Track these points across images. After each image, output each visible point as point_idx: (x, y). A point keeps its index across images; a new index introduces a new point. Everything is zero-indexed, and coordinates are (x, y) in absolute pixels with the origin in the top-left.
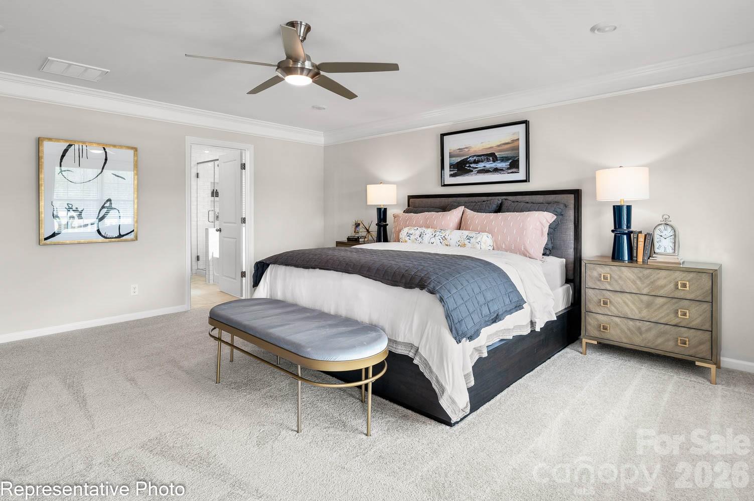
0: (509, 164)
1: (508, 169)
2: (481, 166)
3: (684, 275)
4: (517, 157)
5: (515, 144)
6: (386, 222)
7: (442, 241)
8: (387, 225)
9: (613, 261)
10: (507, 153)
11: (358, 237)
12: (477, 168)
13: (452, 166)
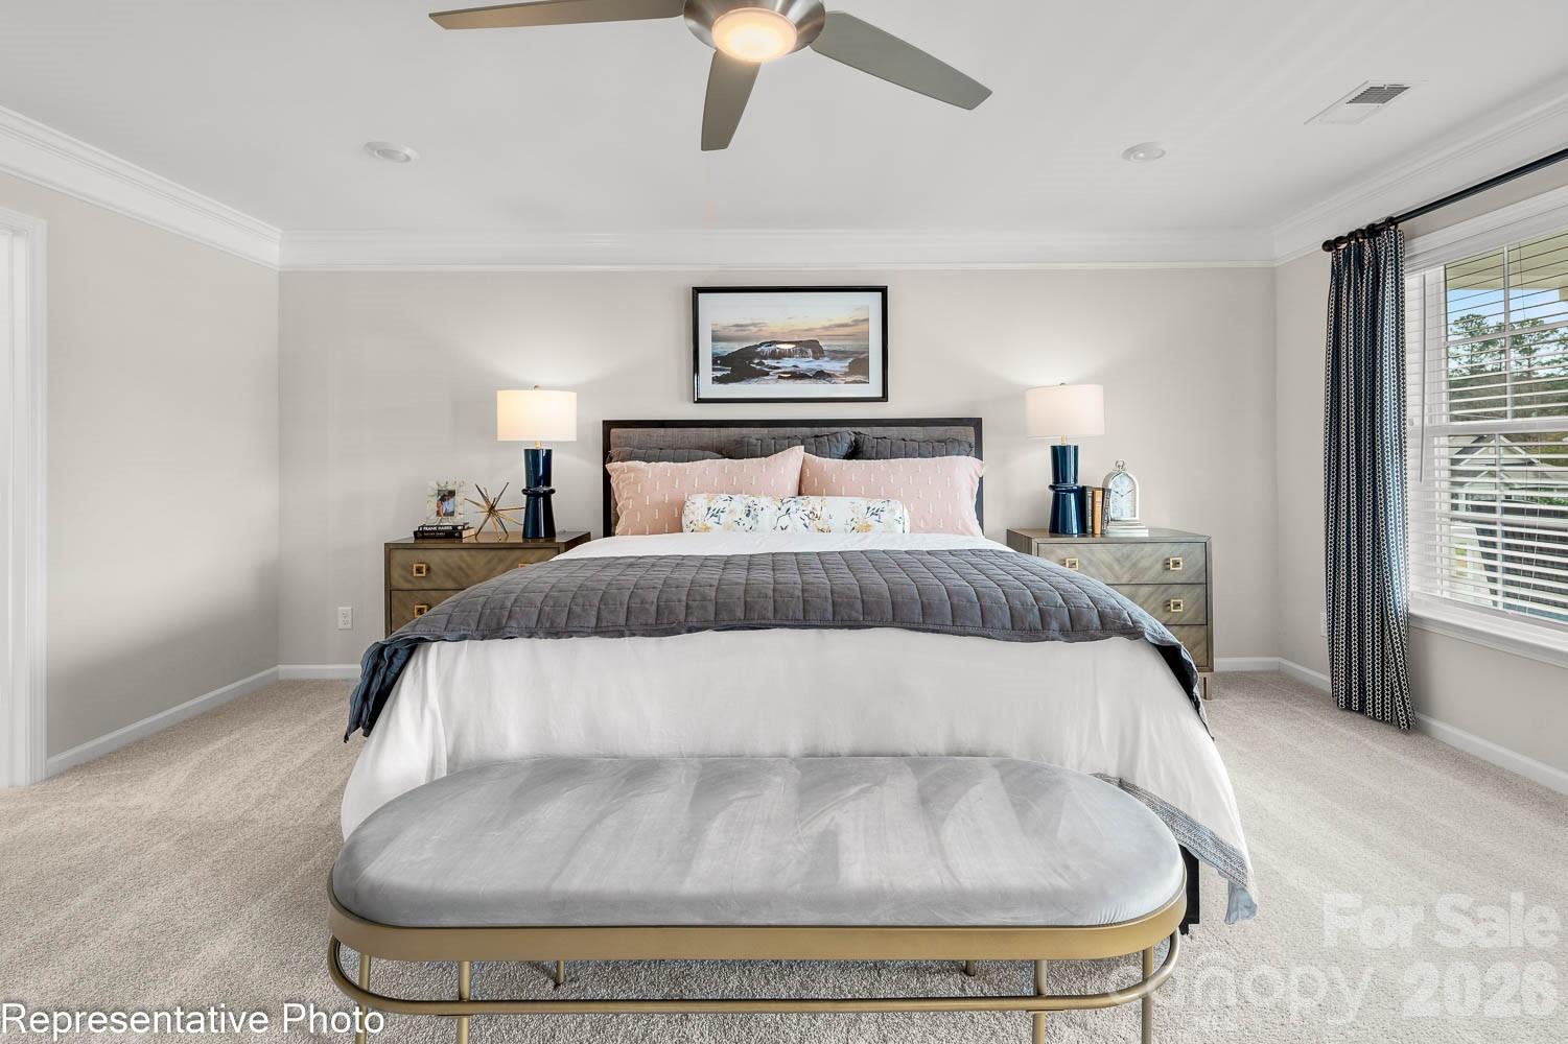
0: (847, 365)
1: (846, 374)
2: (787, 364)
3: (1174, 548)
4: (864, 353)
5: (861, 328)
6: (548, 482)
7: (807, 521)
8: (553, 491)
9: (1052, 537)
10: (847, 343)
11: (455, 528)
12: (778, 368)
13: (718, 360)
